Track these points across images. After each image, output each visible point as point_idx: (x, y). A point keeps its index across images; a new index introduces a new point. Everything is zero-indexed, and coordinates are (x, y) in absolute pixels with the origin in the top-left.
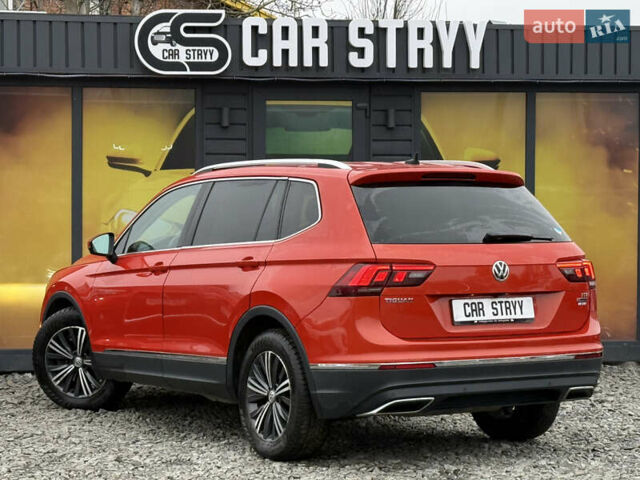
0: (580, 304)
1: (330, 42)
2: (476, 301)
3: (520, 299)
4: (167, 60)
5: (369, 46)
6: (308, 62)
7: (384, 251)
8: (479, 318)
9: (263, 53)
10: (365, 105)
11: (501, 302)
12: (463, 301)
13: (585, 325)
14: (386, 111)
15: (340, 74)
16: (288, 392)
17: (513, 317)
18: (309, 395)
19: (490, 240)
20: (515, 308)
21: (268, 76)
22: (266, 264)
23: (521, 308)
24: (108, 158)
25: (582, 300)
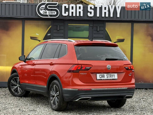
0: (129, 75)
1: (83, 10)
2: (103, 74)
3: (114, 74)
4: (44, 14)
5: (92, 11)
6: (78, 15)
7: (80, 62)
8: (103, 78)
9: (67, 13)
10: (92, 25)
11: (109, 75)
12: (99, 74)
13: (131, 81)
14: (97, 27)
15: (86, 18)
16: (58, 95)
17: (112, 78)
18: (63, 96)
19: (107, 60)
20: (112, 76)
21: (68, 18)
22: (55, 64)
23: (114, 76)
24: (30, 37)
25: (130, 75)
